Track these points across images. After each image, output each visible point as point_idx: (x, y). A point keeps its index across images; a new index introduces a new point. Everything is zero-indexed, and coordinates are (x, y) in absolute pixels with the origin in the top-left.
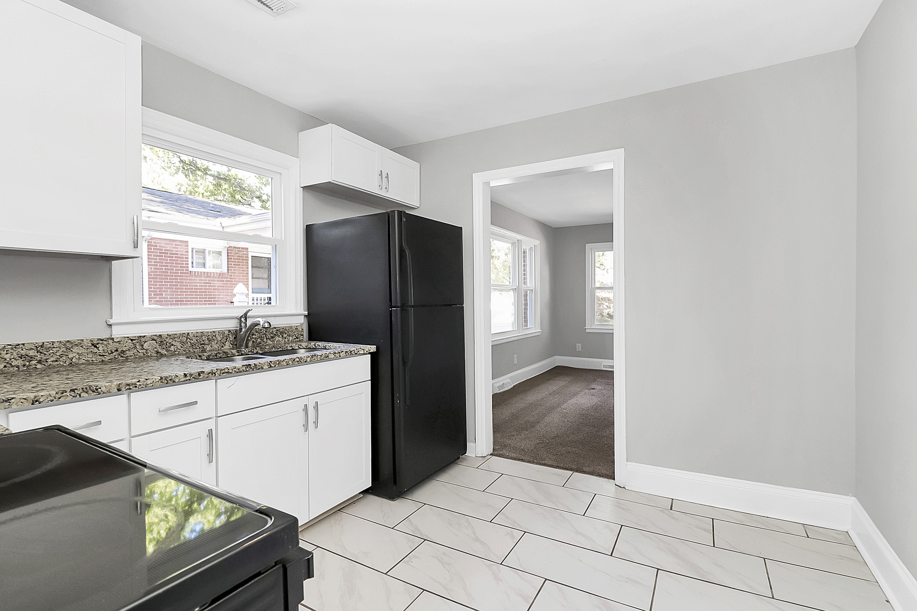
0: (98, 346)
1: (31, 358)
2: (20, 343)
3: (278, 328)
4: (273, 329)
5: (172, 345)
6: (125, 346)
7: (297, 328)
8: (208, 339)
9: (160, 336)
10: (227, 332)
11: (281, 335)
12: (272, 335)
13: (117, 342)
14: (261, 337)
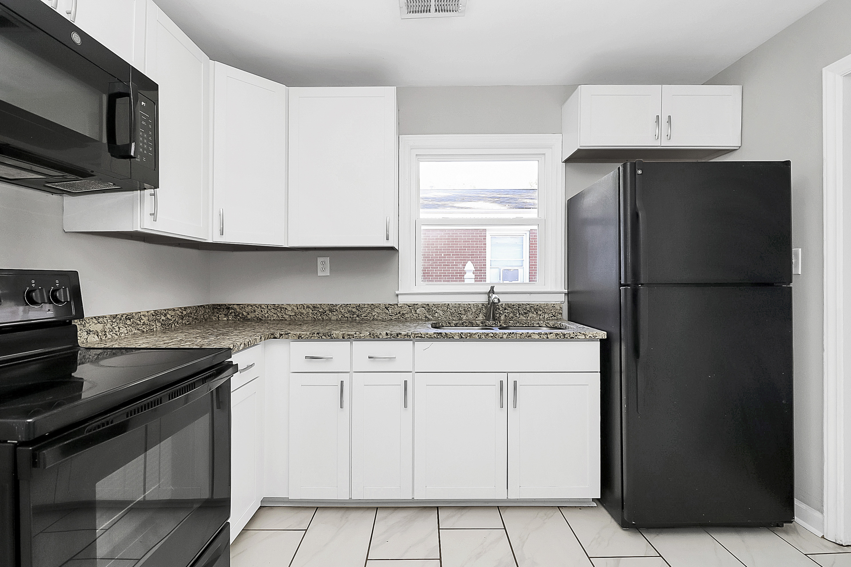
0: (388, 309)
1: (354, 313)
2: (349, 303)
3: (532, 304)
4: (527, 305)
5: (436, 312)
6: (405, 311)
7: (555, 307)
8: (464, 310)
9: (428, 305)
10: (480, 306)
11: (535, 311)
12: (525, 311)
13: (400, 307)
14: (514, 312)
